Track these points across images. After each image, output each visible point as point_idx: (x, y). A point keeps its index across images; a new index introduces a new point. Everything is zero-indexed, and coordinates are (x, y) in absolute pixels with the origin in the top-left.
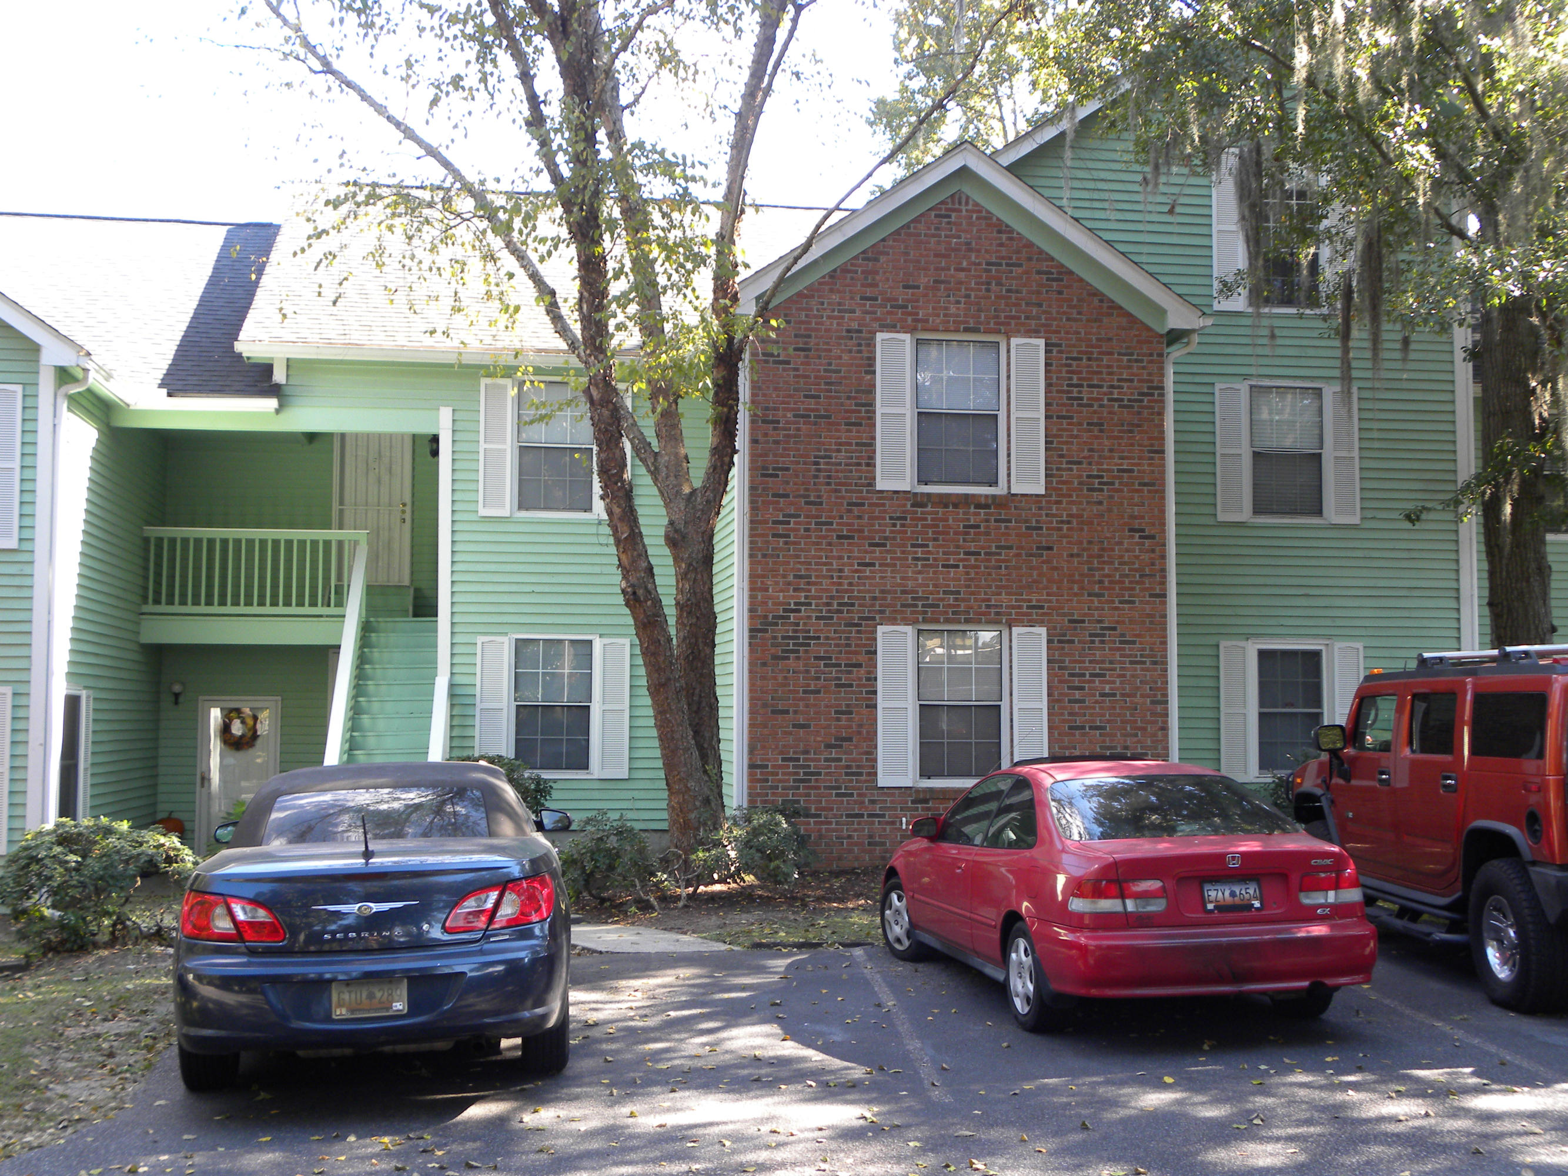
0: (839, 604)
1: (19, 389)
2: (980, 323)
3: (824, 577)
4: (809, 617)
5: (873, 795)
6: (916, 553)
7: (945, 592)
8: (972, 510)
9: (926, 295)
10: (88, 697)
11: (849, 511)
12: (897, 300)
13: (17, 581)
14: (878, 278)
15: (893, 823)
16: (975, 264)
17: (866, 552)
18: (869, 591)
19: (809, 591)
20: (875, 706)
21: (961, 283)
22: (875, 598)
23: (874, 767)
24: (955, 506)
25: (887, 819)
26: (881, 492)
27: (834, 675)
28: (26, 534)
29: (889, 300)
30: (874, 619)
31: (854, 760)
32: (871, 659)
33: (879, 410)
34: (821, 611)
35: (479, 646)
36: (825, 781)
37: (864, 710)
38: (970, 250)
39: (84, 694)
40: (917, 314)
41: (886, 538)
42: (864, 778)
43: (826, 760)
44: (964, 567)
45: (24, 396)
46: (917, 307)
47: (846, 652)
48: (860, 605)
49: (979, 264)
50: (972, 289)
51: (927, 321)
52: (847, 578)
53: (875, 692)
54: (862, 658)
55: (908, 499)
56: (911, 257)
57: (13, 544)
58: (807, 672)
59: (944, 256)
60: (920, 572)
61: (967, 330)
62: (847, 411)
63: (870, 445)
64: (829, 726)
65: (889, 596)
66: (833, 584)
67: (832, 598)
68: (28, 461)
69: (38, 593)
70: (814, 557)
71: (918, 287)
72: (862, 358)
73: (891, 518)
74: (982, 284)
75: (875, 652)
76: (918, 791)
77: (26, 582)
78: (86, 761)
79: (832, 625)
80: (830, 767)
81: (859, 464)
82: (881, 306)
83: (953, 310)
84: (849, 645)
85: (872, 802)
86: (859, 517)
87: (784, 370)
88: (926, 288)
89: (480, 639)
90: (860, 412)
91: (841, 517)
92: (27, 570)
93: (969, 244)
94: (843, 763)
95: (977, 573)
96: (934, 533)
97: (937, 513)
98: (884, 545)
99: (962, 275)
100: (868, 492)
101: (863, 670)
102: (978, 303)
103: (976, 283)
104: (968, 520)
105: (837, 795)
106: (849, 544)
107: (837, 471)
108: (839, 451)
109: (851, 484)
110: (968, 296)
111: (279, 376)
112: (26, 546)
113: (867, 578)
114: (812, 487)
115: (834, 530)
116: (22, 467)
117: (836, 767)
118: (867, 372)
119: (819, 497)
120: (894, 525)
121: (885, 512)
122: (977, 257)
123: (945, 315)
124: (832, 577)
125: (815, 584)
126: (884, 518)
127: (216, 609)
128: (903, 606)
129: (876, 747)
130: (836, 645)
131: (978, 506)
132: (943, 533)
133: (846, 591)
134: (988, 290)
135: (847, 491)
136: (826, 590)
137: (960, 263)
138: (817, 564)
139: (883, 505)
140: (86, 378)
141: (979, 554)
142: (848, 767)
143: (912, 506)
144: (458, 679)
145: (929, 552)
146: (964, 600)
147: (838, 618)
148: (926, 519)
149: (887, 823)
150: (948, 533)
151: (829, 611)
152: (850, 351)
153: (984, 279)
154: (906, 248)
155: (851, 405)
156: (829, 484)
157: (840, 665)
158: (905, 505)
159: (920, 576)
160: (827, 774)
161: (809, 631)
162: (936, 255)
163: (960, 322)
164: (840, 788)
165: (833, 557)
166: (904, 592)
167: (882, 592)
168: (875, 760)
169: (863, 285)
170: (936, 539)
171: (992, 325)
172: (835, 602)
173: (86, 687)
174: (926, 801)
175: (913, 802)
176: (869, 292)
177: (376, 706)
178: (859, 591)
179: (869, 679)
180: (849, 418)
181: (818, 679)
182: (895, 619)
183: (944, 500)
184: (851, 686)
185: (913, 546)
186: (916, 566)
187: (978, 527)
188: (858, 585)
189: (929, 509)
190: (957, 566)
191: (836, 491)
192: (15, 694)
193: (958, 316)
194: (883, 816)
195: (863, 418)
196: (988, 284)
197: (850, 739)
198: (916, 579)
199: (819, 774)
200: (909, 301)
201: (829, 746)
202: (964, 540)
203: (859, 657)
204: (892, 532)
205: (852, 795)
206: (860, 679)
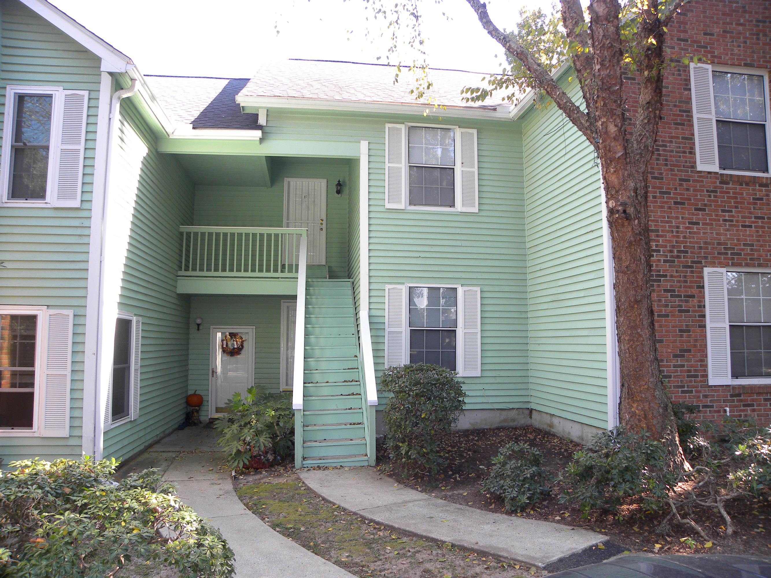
0: (678, 252)
1: (86, 93)
2: (754, 61)
3: (668, 232)
4: (659, 261)
5: (705, 391)
6: (725, 216)
7: (744, 245)
8: (757, 187)
9: (718, 40)
10: (137, 322)
11: (681, 185)
12: (700, 42)
13: (79, 232)
14: (687, 27)
15: (719, 411)
16: (748, 21)
17: (693, 214)
18: (697, 243)
19: (658, 241)
20: (705, 326)
21: (740, 33)
22: (700, 248)
23: (705, 371)
24: (747, 184)
25: (715, 409)
26: (700, 172)
27: (677, 303)
28: (86, 197)
29: (695, 42)
30: (700, 262)
31: (692, 366)
32: (700, 292)
33: (696, 115)
34: (666, 256)
35: (387, 291)
36: (674, 382)
37: (698, 329)
38: (745, 12)
39: (134, 319)
40: (714, 52)
41: (705, 205)
42: (699, 379)
43: (675, 366)
44: (756, 227)
45: (89, 99)
46: (714, 48)
47: (685, 287)
48: (692, 253)
49: (752, 21)
50: (747, 38)
51: (720, 57)
52: (682, 232)
53: (704, 316)
54: (695, 291)
55: (717, 178)
56: (707, 14)
57: (76, 204)
58: (660, 301)
59: (728, 15)
60: (728, 230)
61: (746, 65)
62: (674, 115)
63: (690, 138)
64: (675, 341)
65: (710, 247)
66: (673, 236)
67: (673, 247)
68: (90, 144)
69: (94, 241)
70: (660, 217)
71: (712, 35)
72: (681, 80)
73: (707, 191)
74: (754, 35)
75: (703, 287)
76: (734, 387)
77: (85, 232)
78: (136, 363)
79: (674, 267)
80: (676, 371)
81: (685, 152)
82: (691, 46)
83: (736, 51)
84: (686, 282)
85: (705, 396)
86: (688, 190)
87: (632, 83)
88: (718, 35)
89: (387, 287)
90: (682, 116)
91: (676, 189)
92: (86, 223)
93: (744, 7)
94: (686, 368)
95: (763, 232)
96: (735, 203)
97: (736, 189)
98: (704, 210)
99: (741, 28)
100: (692, 172)
101: (695, 300)
102: (752, 47)
103: (750, 34)
104: (756, 194)
105: (683, 392)
106: (682, 208)
107: (671, 156)
108: (671, 142)
109: (680, 166)
110: (745, 42)
111: (262, 121)
112: (86, 206)
113: (695, 233)
114: (656, 166)
115: (672, 198)
116: (85, 149)
117: (681, 371)
118: (686, 89)
119: (661, 174)
120: (710, 196)
121: (703, 186)
122: (750, 16)
123: (732, 54)
124: (672, 232)
125: (662, 236)
126: (703, 191)
127: (220, 273)
128: (719, 253)
129: (706, 357)
130: (678, 282)
131: (761, 185)
132: (741, 203)
133: (682, 242)
134: (758, 39)
135: (678, 170)
136: (670, 241)
137: (739, 20)
138: (662, 222)
139: (702, 181)
140: (133, 86)
141: (763, 218)
142: (689, 371)
143: (721, 183)
144: (374, 313)
145: (733, 216)
146: (756, 250)
147: (678, 261)
148: (729, 193)
149: (715, 412)
150: (744, 203)
151: (672, 256)
152: (673, 74)
153: (754, 32)
154: (704, 8)
155: (677, 111)
156: (666, 165)
157: (680, 296)
158: (715, 183)
159: (728, 233)
160: (675, 377)
161: (659, 271)
162: (724, 14)
163: (741, 60)
164: (684, 387)
165: (672, 218)
166: (719, 244)
167: (705, 243)
168: (706, 366)
169: (678, 31)
170: (736, 207)
171: (761, 63)
172: (675, 250)
173: (135, 315)
174: (739, 395)
175: (732, 396)
176: (682, 35)
177: (317, 330)
178: (690, 242)
179: (699, 306)
180: (676, 120)
181: (667, 306)
182: (714, 263)
183: (740, 180)
184: (688, 311)
185: (723, 211)
186: (725, 225)
187: (761, 199)
188: (690, 238)
189: (730, 186)
190: (750, 227)
191: (672, 170)
192: (75, 315)
193: (740, 55)
194: (712, 407)
195: (684, 120)
196: (758, 35)
197: (689, 351)
198: (726, 235)
199: (670, 377)
200: (708, 43)
201: (676, 356)
202: (754, 208)
203: (693, 290)
204: (708, 201)
205: (691, 392)
206: (694, 306)
